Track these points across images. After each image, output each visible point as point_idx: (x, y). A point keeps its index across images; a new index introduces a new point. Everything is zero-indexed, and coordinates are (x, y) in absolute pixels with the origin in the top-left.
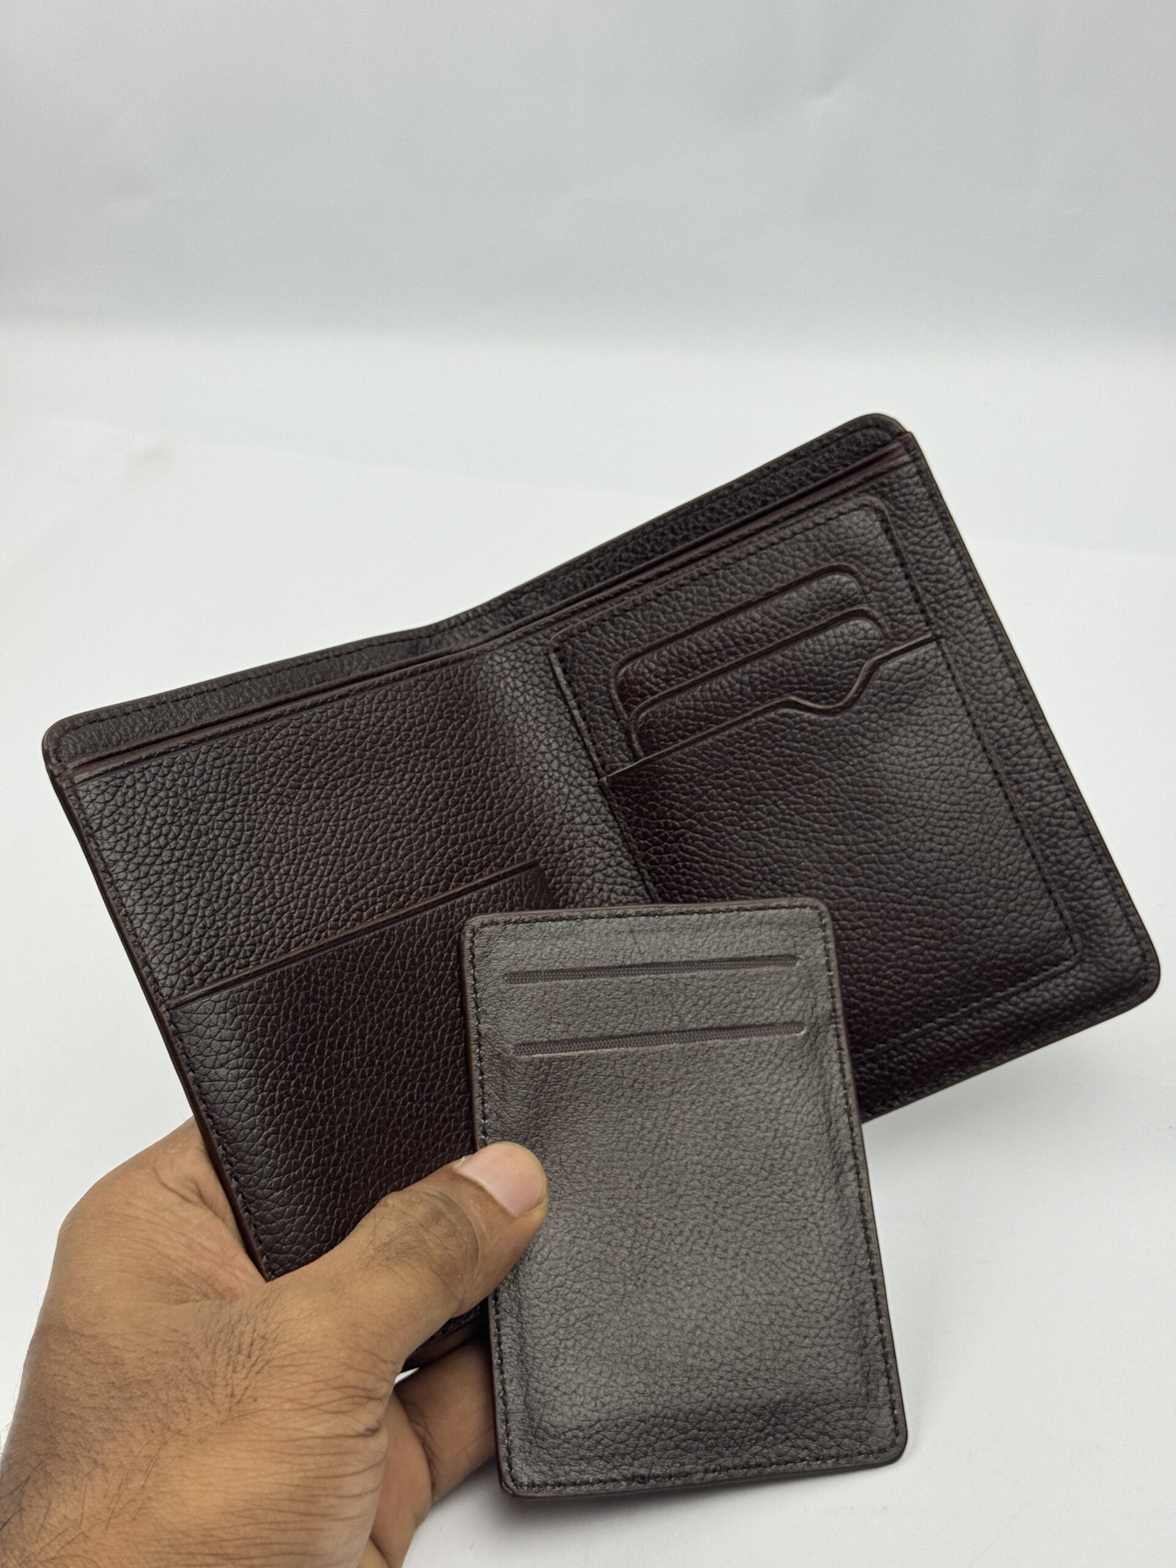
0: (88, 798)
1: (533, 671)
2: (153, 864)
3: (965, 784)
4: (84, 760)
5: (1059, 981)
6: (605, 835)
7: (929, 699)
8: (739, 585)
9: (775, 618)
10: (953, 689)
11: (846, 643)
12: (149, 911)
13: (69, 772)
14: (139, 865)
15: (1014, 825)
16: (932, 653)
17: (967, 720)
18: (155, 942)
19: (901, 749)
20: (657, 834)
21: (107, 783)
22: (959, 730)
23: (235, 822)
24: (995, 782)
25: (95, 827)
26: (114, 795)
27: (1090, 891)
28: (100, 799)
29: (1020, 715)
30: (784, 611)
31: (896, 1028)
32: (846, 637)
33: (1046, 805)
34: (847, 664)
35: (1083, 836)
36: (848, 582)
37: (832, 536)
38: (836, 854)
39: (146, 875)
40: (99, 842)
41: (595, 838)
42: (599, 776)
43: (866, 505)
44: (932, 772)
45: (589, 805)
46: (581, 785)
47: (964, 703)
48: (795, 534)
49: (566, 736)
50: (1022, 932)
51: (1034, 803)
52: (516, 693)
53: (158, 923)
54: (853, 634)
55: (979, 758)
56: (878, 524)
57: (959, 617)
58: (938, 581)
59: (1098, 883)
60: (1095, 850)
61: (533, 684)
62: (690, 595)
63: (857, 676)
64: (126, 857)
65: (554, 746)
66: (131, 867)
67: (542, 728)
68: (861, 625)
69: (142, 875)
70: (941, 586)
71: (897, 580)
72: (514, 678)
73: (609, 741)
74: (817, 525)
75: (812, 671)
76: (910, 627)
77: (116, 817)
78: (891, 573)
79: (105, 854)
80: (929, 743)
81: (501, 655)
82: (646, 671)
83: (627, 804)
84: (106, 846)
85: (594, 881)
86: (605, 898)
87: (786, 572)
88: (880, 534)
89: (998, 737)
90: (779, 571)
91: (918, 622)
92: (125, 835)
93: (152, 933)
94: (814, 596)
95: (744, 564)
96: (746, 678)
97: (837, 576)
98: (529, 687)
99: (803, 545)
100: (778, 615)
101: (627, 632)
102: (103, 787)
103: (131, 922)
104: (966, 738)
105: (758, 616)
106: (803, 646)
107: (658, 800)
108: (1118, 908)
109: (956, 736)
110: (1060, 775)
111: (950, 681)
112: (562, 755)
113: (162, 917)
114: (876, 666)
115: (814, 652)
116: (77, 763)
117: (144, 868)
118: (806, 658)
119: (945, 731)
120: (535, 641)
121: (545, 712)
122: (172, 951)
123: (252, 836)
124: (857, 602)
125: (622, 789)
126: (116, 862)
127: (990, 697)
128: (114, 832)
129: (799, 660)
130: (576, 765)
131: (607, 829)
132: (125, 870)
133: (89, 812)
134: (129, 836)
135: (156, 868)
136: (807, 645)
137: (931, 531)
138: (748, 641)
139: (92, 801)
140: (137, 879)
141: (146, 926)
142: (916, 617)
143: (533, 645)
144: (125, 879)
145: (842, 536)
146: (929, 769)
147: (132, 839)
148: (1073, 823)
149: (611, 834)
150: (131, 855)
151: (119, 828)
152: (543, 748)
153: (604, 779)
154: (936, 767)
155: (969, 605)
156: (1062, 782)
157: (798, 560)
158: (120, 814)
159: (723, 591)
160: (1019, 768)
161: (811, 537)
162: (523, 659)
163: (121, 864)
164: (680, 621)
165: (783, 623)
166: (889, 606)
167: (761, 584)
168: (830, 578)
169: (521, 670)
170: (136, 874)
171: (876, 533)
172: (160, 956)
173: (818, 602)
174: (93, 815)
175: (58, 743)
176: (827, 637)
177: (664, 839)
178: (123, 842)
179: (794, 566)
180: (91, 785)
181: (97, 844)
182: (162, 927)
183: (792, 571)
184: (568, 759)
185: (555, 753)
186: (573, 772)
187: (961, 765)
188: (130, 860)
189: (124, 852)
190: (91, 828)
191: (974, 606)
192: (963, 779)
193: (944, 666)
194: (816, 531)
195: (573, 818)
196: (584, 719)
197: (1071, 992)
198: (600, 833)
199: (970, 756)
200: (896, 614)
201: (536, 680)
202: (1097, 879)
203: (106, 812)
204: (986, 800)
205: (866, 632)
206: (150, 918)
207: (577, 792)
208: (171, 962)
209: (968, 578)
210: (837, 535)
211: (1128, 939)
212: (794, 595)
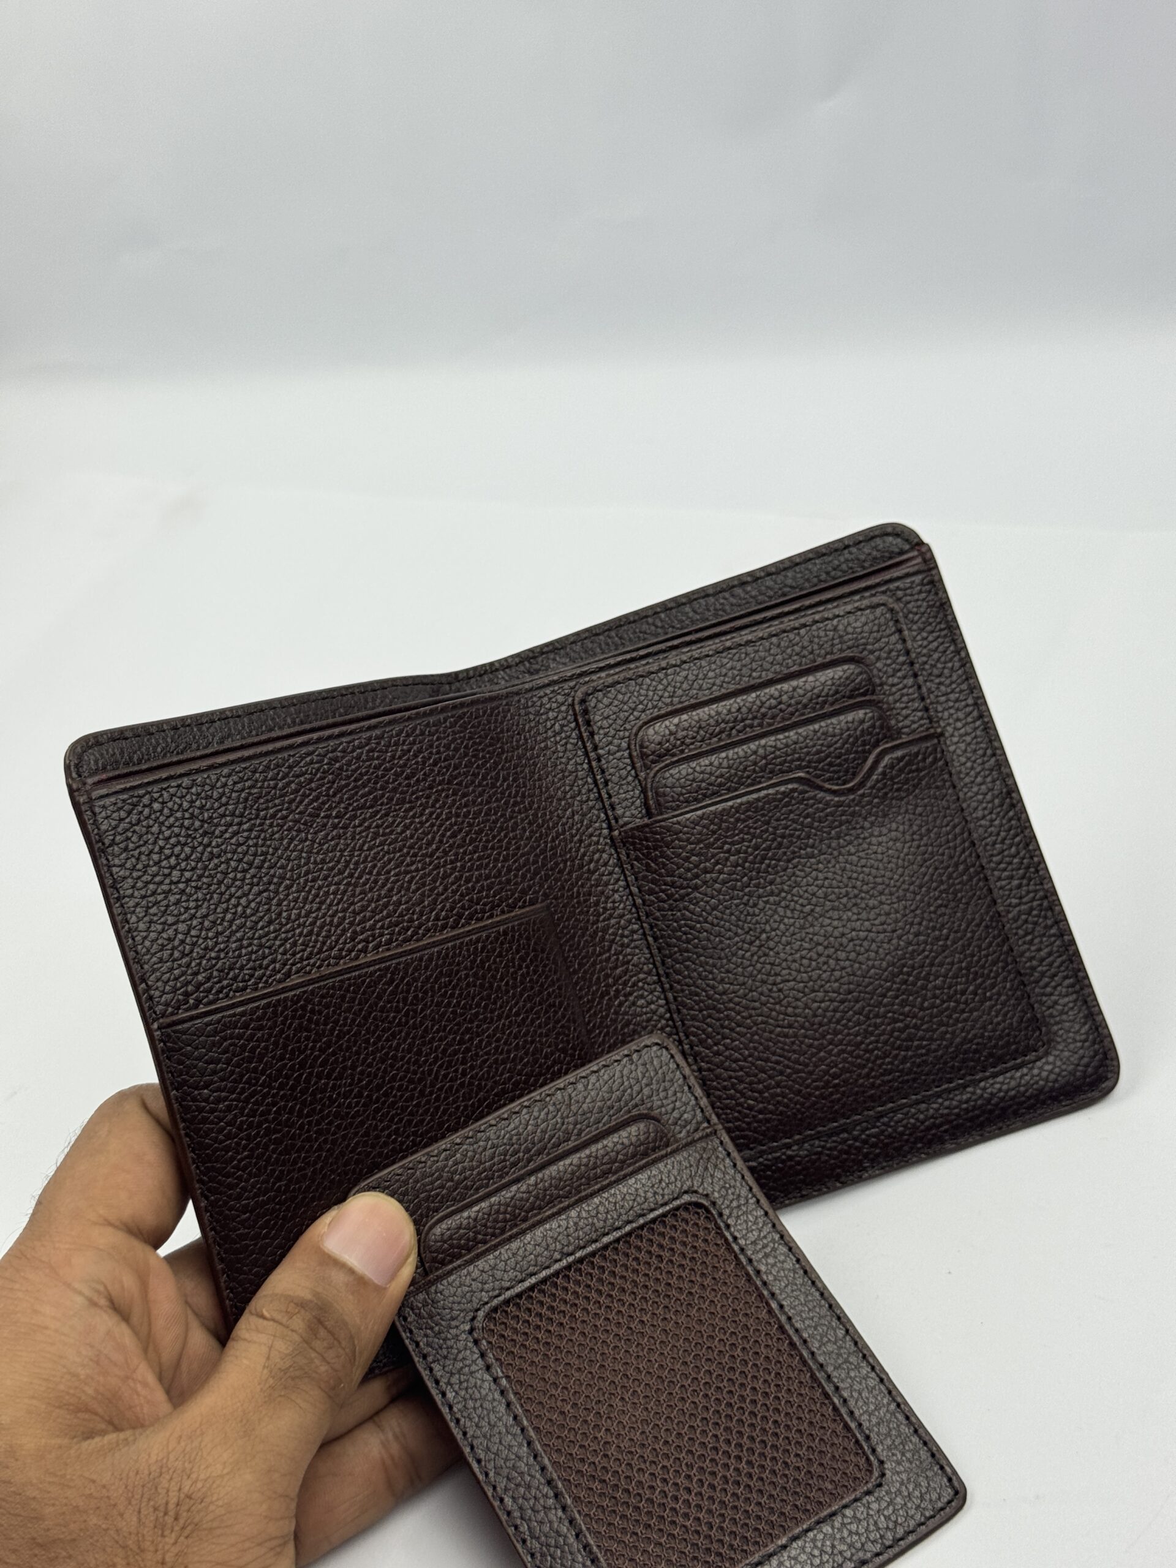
0: (103, 814)
2: (161, 883)
4: (104, 776)
8: (760, 662)
12: (152, 928)
13: (88, 787)
14: (147, 883)
18: (154, 959)
21: (124, 801)
23: (249, 846)
25: (107, 842)
26: (129, 813)
28: (115, 815)
30: (801, 691)
31: (872, 1101)
39: (154, 893)
40: (110, 858)
42: (610, 828)
53: (160, 942)
64: (135, 874)
66: (140, 884)
69: (149, 892)
71: (905, 677)
73: (625, 795)
77: (130, 834)
78: (900, 670)
79: (115, 870)
82: (667, 732)
83: (637, 859)
84: (117, 861)
86: (606, 948)
92: (136, 853)
93: (152, 951)
96: (761, 751)
101: (650, 694)
102: (120, 805)
103: (133, 939)
105: (776, 694)
111: (946, 776)
113: (164, 935)
115: (826, 734)
116: (96, 779)
117: (152, 887)
120: (562, 691)
122: (171, 969)
123: (264, 861)
125: (634, 844)
126: (125, 878)
128: (126, 849)
132: (133, 887)
133: (103, 827)
134: (140, 853)
135: (165, 887)
139: (107, 818)
140: (143, 897)
141: (147, 943)
143: (560, 694)
144: (132, 896)
147: (143, 858)
150: (140, 873)
151: (131, 846)
153: (616, 833)
158: (134, 832)
162: (548, 707)
163: (130, 880)
164: (701, 689)
170: (143, 892)
172: (158, 974)
173: (832, 689)
174: (107, 831)
175: (80, 758)
178: (133, 860)
180: (107, 801)
181: (107, 860)
182: (163, 945)
188: (139, 878)
189: (134, 868)
190: (103, 844)
193: (942, 763)
196: (603, 772)
203: (119, 830)
206: (153, 935)
208: (169, 980)
212: (811, 678)
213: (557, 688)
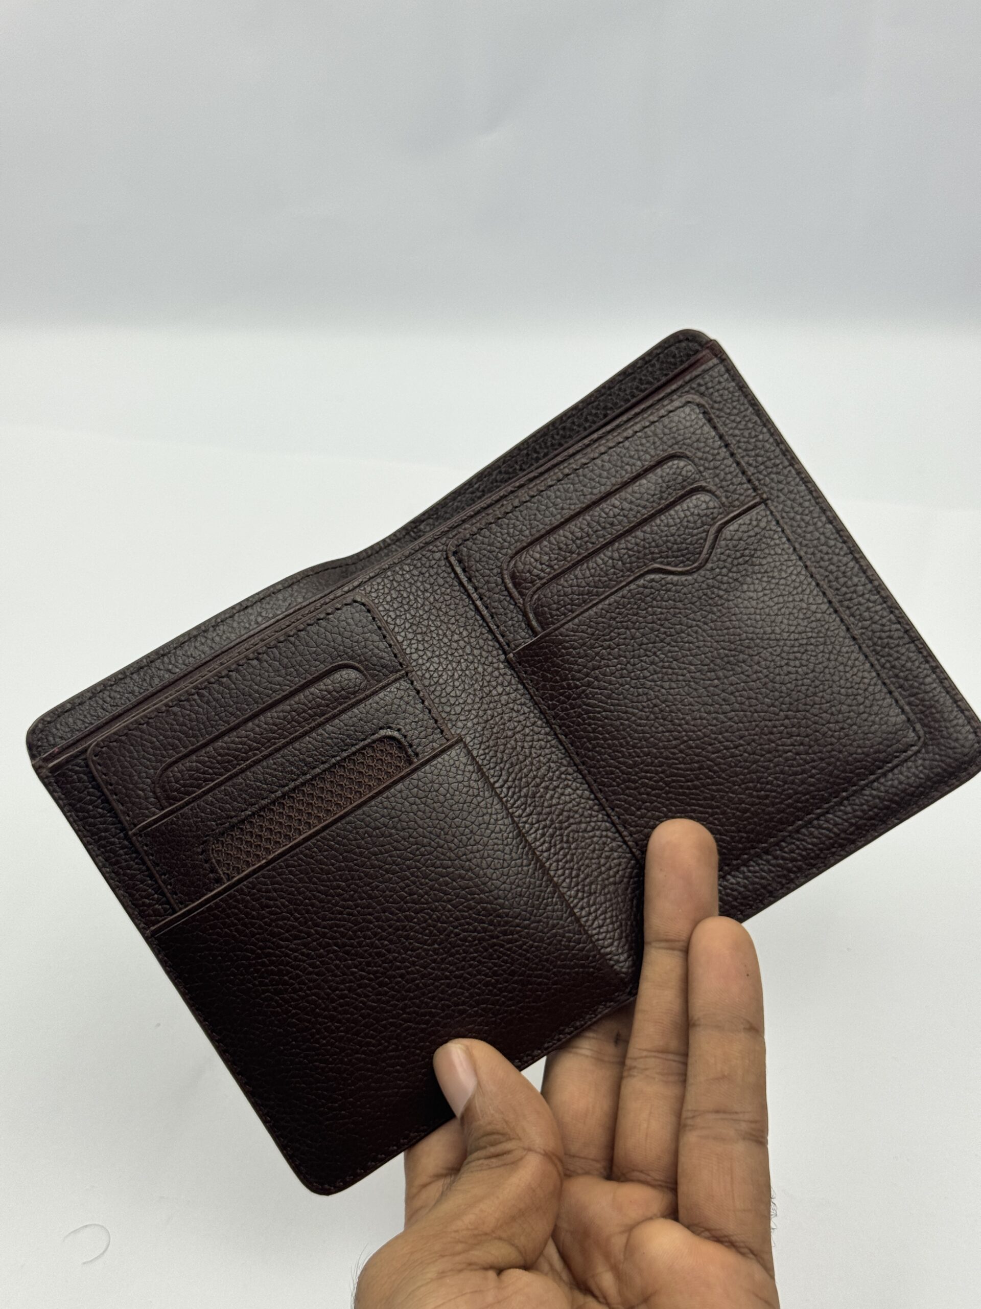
1: (437, 574)
3: (808, 615)
5: (910, 764)
6: (518, 702)
7: (767, 551)
8: (597, 480)
9: (631, 502)
10: (784, 539)
11: (692, 514)
15: (852, 643)
16: (763, 513)
17: (800, 563)
19: (751, 594)
20: (561, 694)
22: (795, 572)
24: (832, 610)
27: (923, 687)
29: (842, 553)
30: (638, 495)
31: (782, 823)
32: (692, 510)
33: (875, 623)
34: (696, 531)
35: (909, 643)
36: (685, 466)
37: (667, 431)
38: (712, 688)
41: (511, 705)
42: (505, 653)
43: (689, 402)
44: (779, 609)
45: (501, 678)
46: (492, 663)
47: (795, 549)
48: (636, 432)
49: (474, 624)
50: (873, 729)
51: (865, 623)
52: (427, 595)
54: (696, 506)
55: (815, 592)
56: (701, 416)
57: (779, 482)
58: (757, 455)
59: (928, 680)
60: (921, 653)
61: (439, 585)
62: (558, 493)
63: (705, 540)
65: (465, 634)
67: (453, 620)
68: (702, 499)
70: (760, 459)
71: (724, 459)
72: (422, 582)
74: (653, 423)
75: (668, 541)
76: (741, 495)
78: (718, 454)
80: (773, 586)
81: (409, 565)
83: (534, 673)
85: (516, 741)
87: (634, 465)
88: (704, 424)
89: (827, 574)
90: (627, 464)
91: (748, 489)
94: (660, 481)
95: (598, 462)
96: (616, 555)
97: (676, 462)
98: (436, 588)
99: (644, 441)
100: (634, 499)
104: (802, 578)
105: (617, 503)
106: (658, 521)
107: (559, 666)
108: (948, 697)
109: (794, 577)
110: (882, 597)
111: (780, 534)
112: (472, 640)
114: (719, 530)
115: (668, 525)
118: (662, 531)
119: (784, 575)
121: (452, 607)
124: (695, 481)
125: (527, 661)
127: (815, 542)
129: (657, 533)
130: (485, 647)
131: (519, 696)
136: (662, 521)
137: (745, 416)
138: (612, 524)
142: (745, 486)
145: (674, 429)
146: (775, 608)
148: (901, 634)
149: (523, 700)
152: (456, 637)
153: (511, 655)
154: (781, 605)
155: (786, 472)
156: (885, 602)
157: (642, 453)
159: (585, 486)
160: (848, 596)
161: (650, 433)
164: (553, 515)
165: (638, 505)
166: (721, 481)
167: (615, 476)
168: (670, 464)
169: (427, 575)
171: (701, 424)
173: (664, 485)
176: (677, 512)
177: (568, 697)
179: (639, 459)
183: (639, 463)
184: (478, 643)
185: (466, 639)
186: (484, 654)
187: (802, 600)
191: (790, 471)
192: (804, 611)
193: (774, 523)
194: (652, 428)
195: (490, 691)
196: (487, 608)
197: (921, 772)
198: (514, 701)
199: (808, 591)
200: (728, 486)
201: (441, 581)
202: (927, 676)
204: (826, 626)
205: (707, 503)
207: (490, 669)
209: (781, 450)
210: (670, 429)
211: (961, 721)
212: (644, 481)
213: (431, 547)
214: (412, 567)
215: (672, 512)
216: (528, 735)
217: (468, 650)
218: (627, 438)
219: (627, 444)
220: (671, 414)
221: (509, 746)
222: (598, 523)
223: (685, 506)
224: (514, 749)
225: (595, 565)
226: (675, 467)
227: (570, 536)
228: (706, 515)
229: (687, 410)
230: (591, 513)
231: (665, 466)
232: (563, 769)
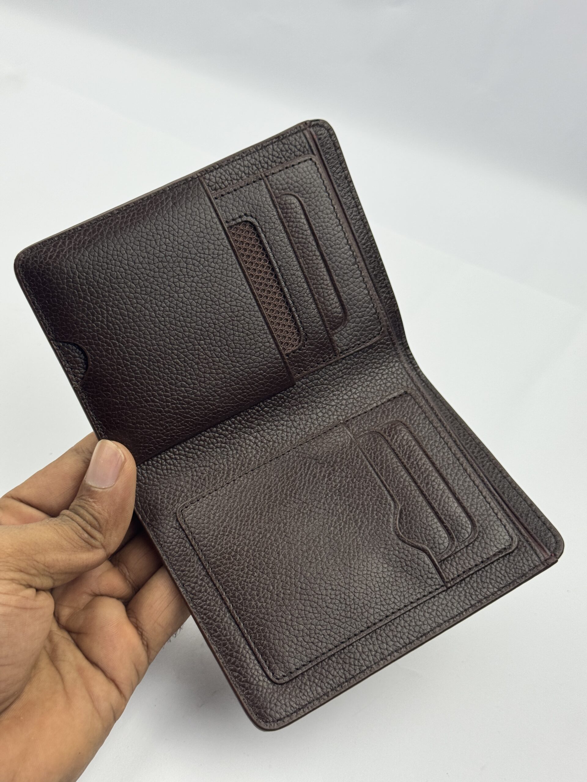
0: (297, 137)
1: (393, 383)
3: (366, 607)
4: (315, 137)
5: (260, 672)
6: (312, 425)
7: (410, 583)
8: (456, 478)
9: (442, 496)
10: (419, 596)
11: (435, 533)
12: (246, 168)
13: (308, 129)
14: (267, 163)
15: (346, 637)
16: (437, 583)
17: (403, 605)
18: (231, 171)
19: (381, 569)
21: (305, 147)
22: (396, 601)
24: (370, 624)
25: (284, 141)
26: (299, 150)
27: (314, 685)
28: (297, 143)
29: (410, 636)
30: (447, 500)
32: (438, 533)
33: (360, 655)
34: (423, 535)
35: (346, 678)
36: (468, 532)
37: (492, 523)
38: (318, 540)
39: (263, 167)
40: (276, 143)
41: (310, 420)
43: (512, 539)
44: (370, 587)
45: (327, 416)
46: (337, 411)
47: (412, 603)
48: (489, 504)
49: (361, 402)
50: (286, 646)
51: (361, 648)
52: (380, 375)
53: (240, 173)
54: (440, 536)
55: (382, 614)
56: (503, 546)
57: (460, 597)
58: (478, 583)
59: (319, 689)
60: (339, 686)
61: (386, 383)
62: (446, 454)
63: (417, 542)
64: (270, 156)
65: (356, 396)
66: (266, 159)
67: (364, 390)
68: (446, 541)
69: (263, 165)
70: (475, 585)
71: (474, 560)
72: (387, 373)
73: (362, 422)
74: (497, 514)
75: (417, 518)
76: (450, 570)
77: (289, 151)
78: (477, 556)
79: (271, 146)
80: (386, 584)
81: (398, 366)
82: (402, 435)
84: (275, 147)
85: (287, 421)
86: (279, 428)
87: (468, 501)
88: (498, 548)
89: (396, 625)
90: (468, 497)
91: (453, 574)
92: (281, 156)
93: (235, 169)
94: (457, 515)
95: (468, 479)
96: (407, 483)
97: (470, 526)
98: (384, 381)
99: (484, 508)
100: (444, 498)
101: (421, 425)
102: (303, 145)
103: (239, 159)
104: (393, 606)
105: (441, 487)
106: (429, 511)
108: (306, 702)
109: (393, 600)
110: (379, 661)
111: (423, 594)
112: (351, 400)
113: (243, 174)
114: (424, 551)
115: (427, 517)
116: (313, 133)
117: (266, 165)
118: (423, 514)
119: (394, 593)
120: (408, 383)
121: (372, 390)
122: (227, 180)
124: (458, 538)
126: (268, 151)
127: (417, 618)
128: (282, 151)
129: (421, 510)
130: (347, 408)
131: (316, 426)
132: (264, 156)
133: (290, 138)
134: (281, 158)
136: (430, 513)
137: (505, 577)
138: (428, 484)
139: (295, 139)
140: (260, 162)
141: (238, 166)
142: (455, 572)
143: (407, 382)
144: (259, 156)
145: (493, 528)
146: (372, 585)
147: (279, 160)
148: (353, 672)
149: (313, 428)
150: (271, 159)
151: (284, 153)
152: (354, 390)
154: (373, 588)
155: (467, 602)
156: (375, 664)
157: (475, 506)
158: (291, 154)
159: (452, 470)
160: (380, 638)
161: (489, 512)
162: (398, 378)
163: (267, 154)
164: (432, 451)
165: (440, 501)
166: (459, 558)
167: (459, 489)
168: (469, 522)
169: (392, 377)
170: (262, 161)
171: (498, 546)
172: (224, 173)
173: (454, 518)
174: (289, 140)
175: (322, 126)
176: (436, 523)
178: (277, 155)
179: (471, 505)
180: (303, 138)
181: (275, 142)
182: (238, 174)
183: (469, 505)
184: (349, 404)
185: (352, 397)
186: (343, 407)
187: (376, 603)
188: (269, 159)
189: (273, 155)
190: (282, 139)
191: (467, 605)
192: (369, 605)
193: (431, 590)
194: (493, 514)
195: (319, 408)
196: (371, 410)
197: (255, 679)
198: (313, 423)
199: (382, 608)
200: (456, 562)
201: (389, 384)
202: (322, 689)
203: (291, 146)
204: (358, 620)
205: (443, 544)
206: (242, 169)
207: (333, 409)
208: (222, 179)
209: (482, 600)
210: (493, 525)
211: (289, 709)
212: (456, 505)
213: (409, 380)
214: (397, 368)
215: (436, 520)
216: (291, 429)
217: (346, 397)
218: (485, 498)
219: (481, 497)
220: (503, 526)
221: (284, 416)
222: (428, 475)
223: (440, 529)
224: (282, 419)
225: (400, 470)
226: (467, 525)
227: (418, 458)
228: (434, 543)
229: (507, 537)
230: (434, 471)
231: (467, 519)
232: (269, 450)
